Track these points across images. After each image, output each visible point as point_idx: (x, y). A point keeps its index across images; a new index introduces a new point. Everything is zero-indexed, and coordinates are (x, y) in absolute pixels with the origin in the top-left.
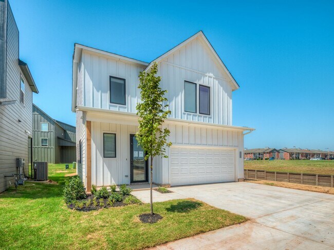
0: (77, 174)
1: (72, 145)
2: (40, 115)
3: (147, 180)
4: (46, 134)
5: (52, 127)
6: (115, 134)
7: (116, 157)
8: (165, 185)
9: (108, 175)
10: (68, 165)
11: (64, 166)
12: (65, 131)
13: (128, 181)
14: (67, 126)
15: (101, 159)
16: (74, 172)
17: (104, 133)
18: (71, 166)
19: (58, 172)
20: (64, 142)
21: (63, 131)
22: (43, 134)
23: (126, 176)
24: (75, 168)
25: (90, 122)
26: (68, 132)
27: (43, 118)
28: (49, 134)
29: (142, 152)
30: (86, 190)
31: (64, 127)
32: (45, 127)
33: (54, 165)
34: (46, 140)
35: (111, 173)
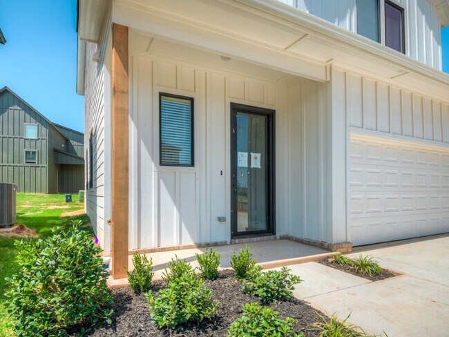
0: (84, 211)
1: (79, 162)
2: (23, 111)
3: (270, 229)
4: (33, 143)
5: (45, 131)
6: (192, 100)
7: (192, 164)
8: (339, 245)
9: (172, 214)
10: (70, 196)
11: (63, 197)
12: (67, 141)
13: (224, 232)
14: (71, 133)
15: (151, 167)
16: (80, 208)
17: (161, 94)
18: (75, 197)
19: (51, 207)
20: (64, 157)
21: (63, 141)
22: (27, 143)
23: (221, 219)
24: (82, 201)
25: (127, 29)
26: (73, 143)
27: (28, 116)
28: (38, 143)
29: (259, 155)
30: (110, 268)
31: (66, 134)
32: (31, 131)
33: (47, 195)
34: (34, 153)
35: (179, 210)
